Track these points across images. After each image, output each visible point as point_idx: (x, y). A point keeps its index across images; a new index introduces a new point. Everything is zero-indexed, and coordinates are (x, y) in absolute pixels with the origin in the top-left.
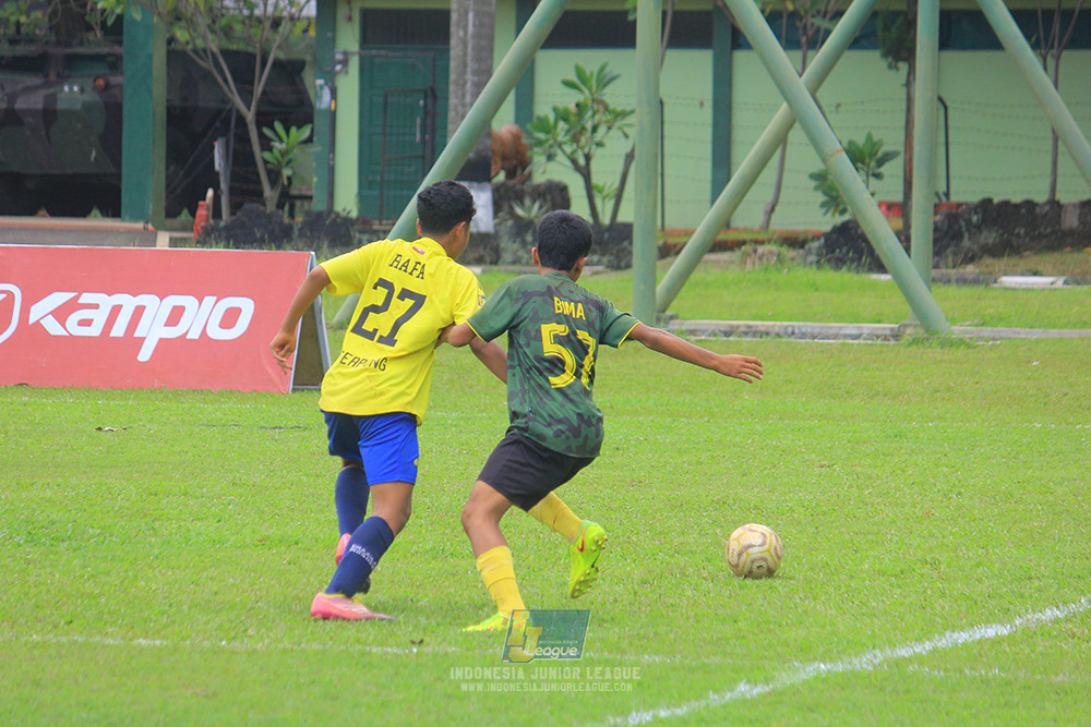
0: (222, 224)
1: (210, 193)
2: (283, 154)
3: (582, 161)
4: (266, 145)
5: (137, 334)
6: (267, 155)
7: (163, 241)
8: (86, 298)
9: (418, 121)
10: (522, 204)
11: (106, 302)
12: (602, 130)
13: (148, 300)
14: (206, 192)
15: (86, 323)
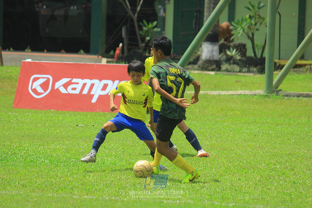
0: (125, 55)
1: (121, 45)
2: (147, 31)
3: (251, 35)
4: (141, 28)
5: (92, 93)
6: (141, 32)
7: (104, 61)
8: (75, 80)
9: (194, 21)
10: (229, 50)
11: (81, 82)
12: (258, 24)
13: (96, 81)
14: (119, 45)
15: (74, 89)
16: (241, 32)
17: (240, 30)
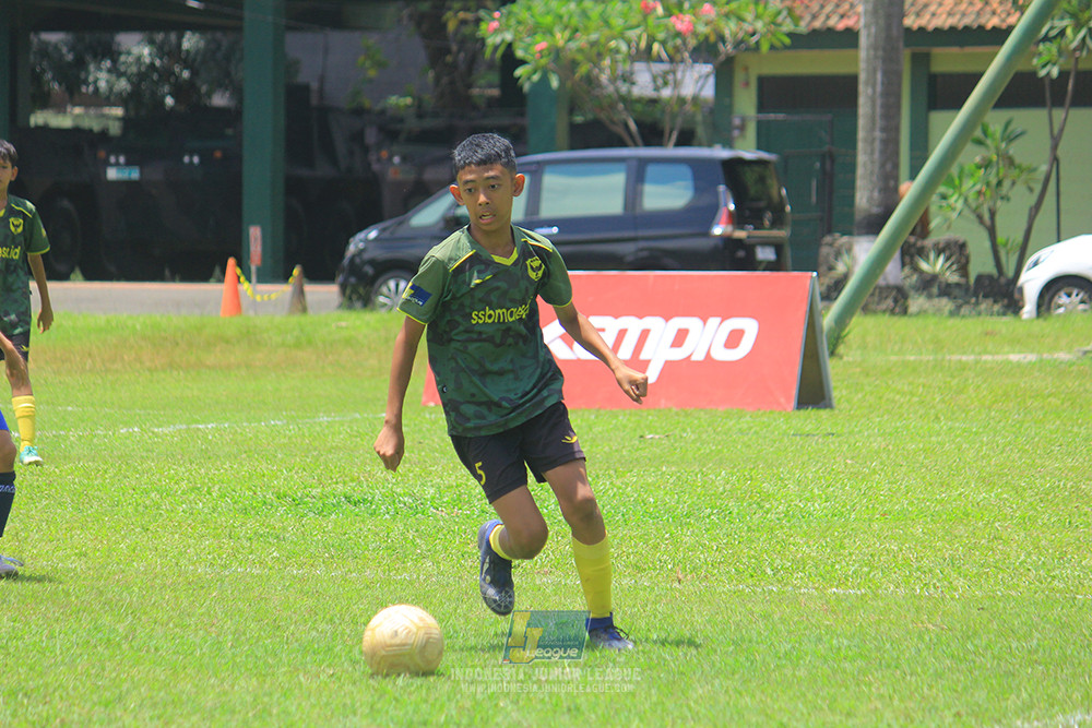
3: (987, 217)
5: (643, 356)
9: (814, 183)
10: (926, 258)
12: (1007, 184)
13: (653, 323)
16: (960, 205)
17: (956, 201)
